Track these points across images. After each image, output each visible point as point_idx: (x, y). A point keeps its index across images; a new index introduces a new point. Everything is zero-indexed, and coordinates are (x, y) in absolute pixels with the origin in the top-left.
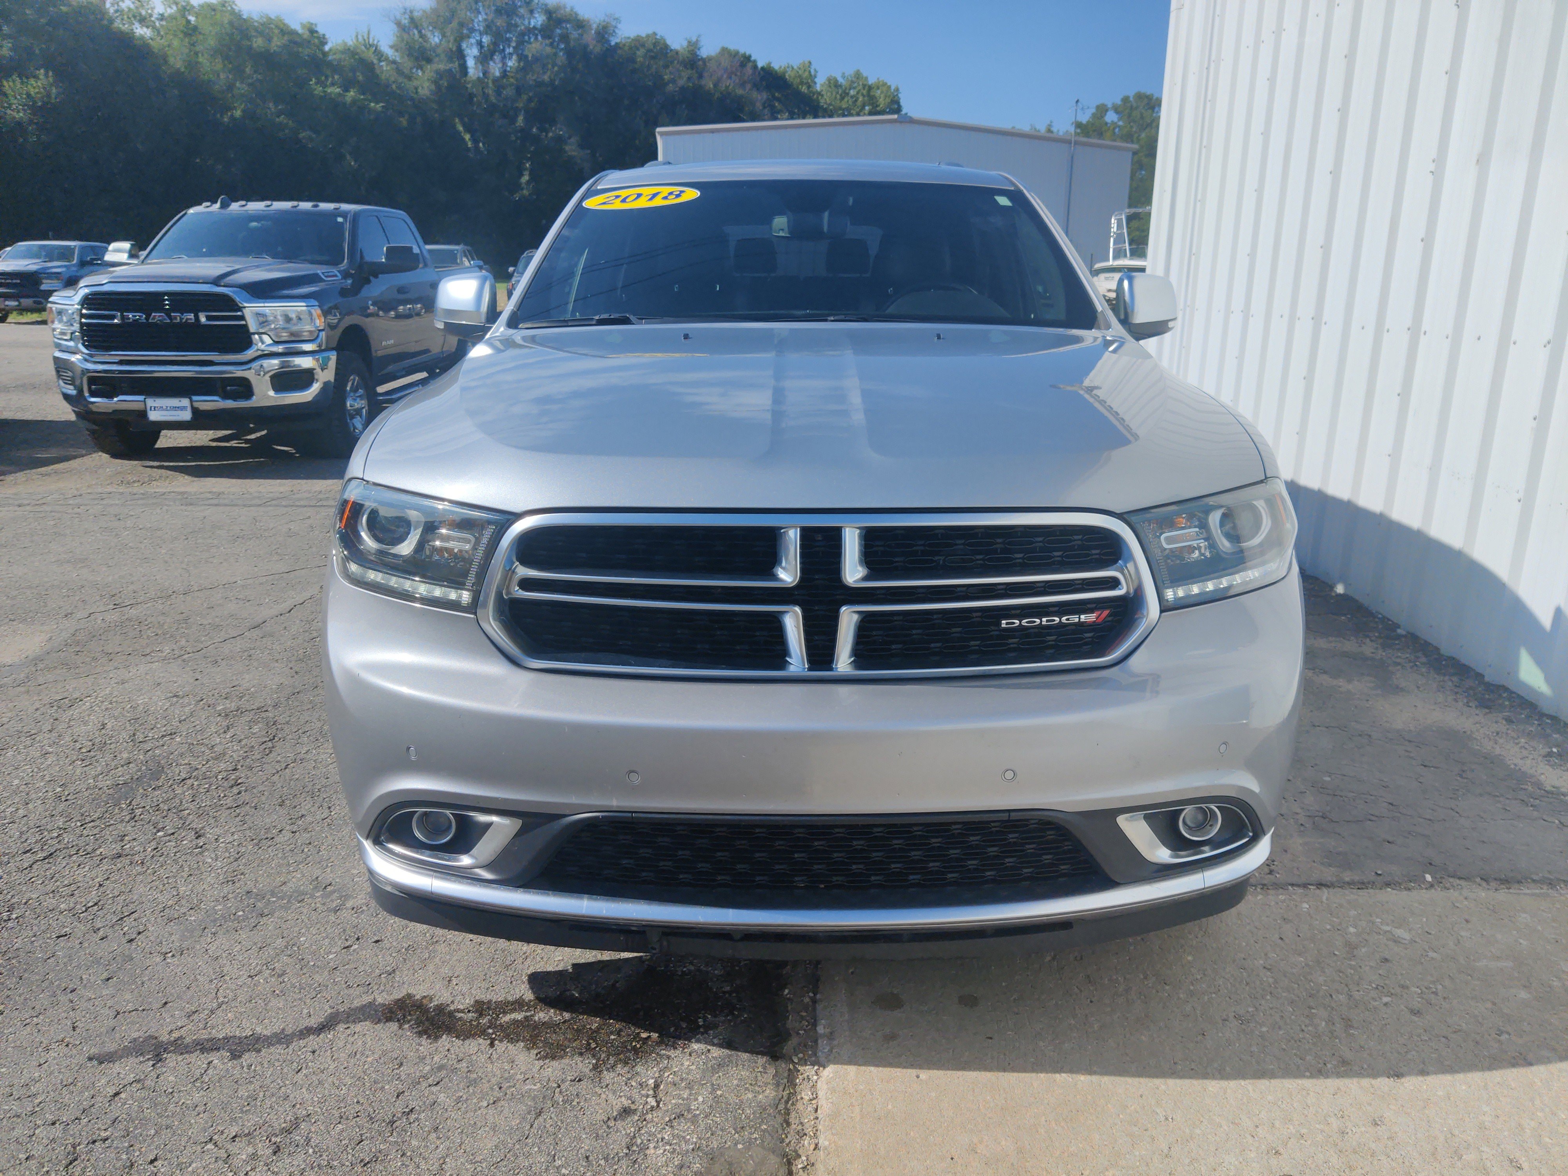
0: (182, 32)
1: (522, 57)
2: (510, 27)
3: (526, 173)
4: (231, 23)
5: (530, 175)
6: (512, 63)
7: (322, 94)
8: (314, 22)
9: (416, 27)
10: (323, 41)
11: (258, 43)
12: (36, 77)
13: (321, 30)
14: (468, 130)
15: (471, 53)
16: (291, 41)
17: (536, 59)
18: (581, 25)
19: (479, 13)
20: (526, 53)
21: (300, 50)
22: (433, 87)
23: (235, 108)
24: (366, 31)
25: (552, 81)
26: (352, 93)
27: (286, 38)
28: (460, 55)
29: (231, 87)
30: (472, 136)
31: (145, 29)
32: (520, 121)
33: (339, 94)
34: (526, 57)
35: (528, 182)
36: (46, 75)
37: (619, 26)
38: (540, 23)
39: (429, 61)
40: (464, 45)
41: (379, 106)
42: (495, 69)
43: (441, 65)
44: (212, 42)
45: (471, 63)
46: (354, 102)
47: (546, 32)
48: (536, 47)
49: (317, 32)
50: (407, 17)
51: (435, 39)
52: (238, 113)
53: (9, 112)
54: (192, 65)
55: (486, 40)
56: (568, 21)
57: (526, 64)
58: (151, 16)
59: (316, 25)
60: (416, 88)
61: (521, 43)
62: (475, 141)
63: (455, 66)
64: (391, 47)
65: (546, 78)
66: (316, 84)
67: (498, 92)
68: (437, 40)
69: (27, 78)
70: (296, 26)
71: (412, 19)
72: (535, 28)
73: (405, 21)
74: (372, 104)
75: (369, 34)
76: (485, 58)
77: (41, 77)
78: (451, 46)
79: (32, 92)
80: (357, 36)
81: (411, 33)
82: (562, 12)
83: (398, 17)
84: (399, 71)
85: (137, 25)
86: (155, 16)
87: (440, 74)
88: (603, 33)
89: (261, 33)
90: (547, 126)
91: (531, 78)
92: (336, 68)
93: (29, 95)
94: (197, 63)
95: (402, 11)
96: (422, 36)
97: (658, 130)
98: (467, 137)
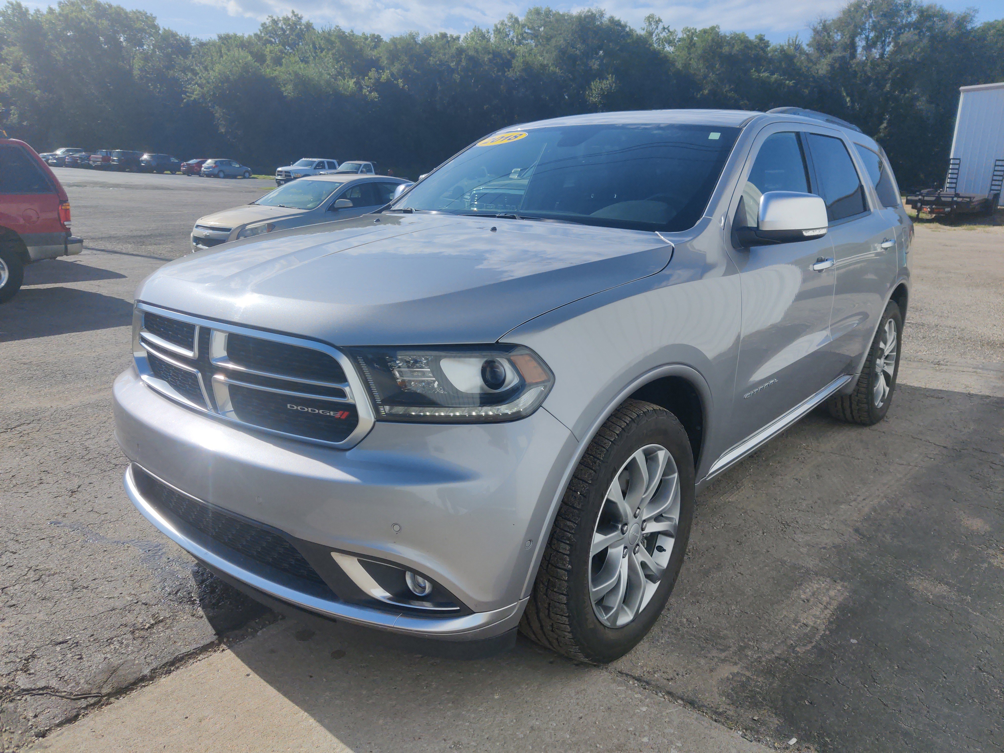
0: (687, 47)
1: (897, 44)
2: (892, 24)
3: (885, 122)
4: (713, 40)
5: (888, 123)
6: (890, 49)
7: (757, 77)
8: (763, 34)
9: (826, 31)
10: (767, 44)
11: (726, 49)
12: (607, 79)
13: (766, 38)
14: (848, 95)
15: (861, 43)
16: (746, 47)
17: (905, 44)
18: (945, 17)
19: (871, 17)
20: (899, 41)
21: (750, 51)
22: (829, 68)
23: (705, 89)
24: (795, 36)
25: (914, 59)
26: (776, 76)
27: (743, 45)
28: (853, 46)
29: (705, 77)
30: (851, 99)
31: (670, 47)
32: (888, 87)
33: (768, 76)
34: (899, 43)
35: (886, 128)
36: (612, 77)
37: (977, 15)
38: (914, 20)
39: (830, 51)
40: (857, 39)
41: (791, 83)
42: (876, 53)
43: (837, 54)
44: (700, 52)
45: (859, 50)
46: (776, 81)
47: (916, 26)
48: (908, 36)
49: (764, 40)
50: (821, 25)
51: (838, 37)
52: (706, 92)
53: (591, 98)
54: (687, 65)
55: (872, 35)
56: (934, 15)
57: (898, 49)
58: (674, 39)
59: (764, 36)
60: (818, 70)
61: (897, 35)
62: (852, 101)
63: (847, 54)
64: (808, 45)
65: (910, 57)
66: (755, 71)
67: (873, 69)
68: (839, 38)
69: (603, 80)
70: (752, 38)
71: (824, 26)
72: (910, 23)
73: (820, 28)
74: (787, 82)
75: (796, 38)
76: (869, 47)
77: (609, 79)
78: (846, 40)
79: (603, 87)
80: (789, 40)
81: (822, 35)
82: (933, 10)
83: (815, 26)
84: (809, 59)
85: (667, 46)
86: (677, 39)
87: (836, 60)
88: (962, 22)
89: (729, 43)
90: (906, 89)
91: (899, 58)
92: (770, 61)
93: (602, 89)
94: (690, 64)
95: (819, 21)
96: (829, 36)
97: (962, 88)
98: (848, 99)
